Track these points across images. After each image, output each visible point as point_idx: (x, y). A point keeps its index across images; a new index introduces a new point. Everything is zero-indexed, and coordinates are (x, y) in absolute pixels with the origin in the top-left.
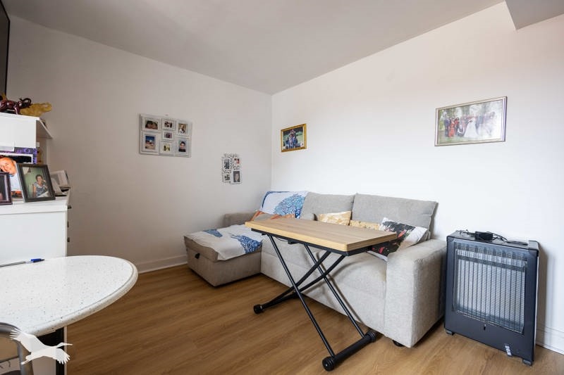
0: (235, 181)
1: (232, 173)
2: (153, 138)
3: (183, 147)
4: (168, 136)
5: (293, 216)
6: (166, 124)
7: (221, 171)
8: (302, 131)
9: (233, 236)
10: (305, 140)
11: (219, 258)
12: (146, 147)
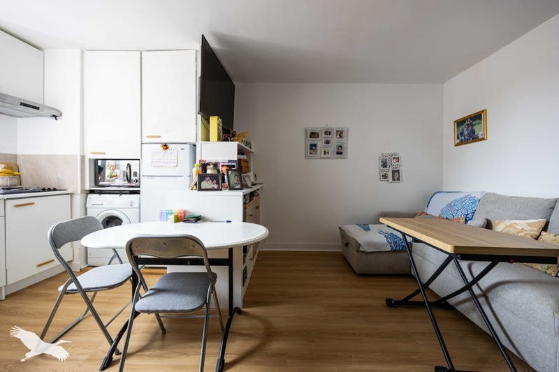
0: (394, 180)
1: (391, 172)
2: (315, 145)
3: (340, 151)
4: (328, 142)
5: (462, 221)
6: (326, 133)
7: (378, 170)
8: (481, 119)
9: (381, 232)
10: (485, 129)
11: (361, 249)
12: (310, 153)
